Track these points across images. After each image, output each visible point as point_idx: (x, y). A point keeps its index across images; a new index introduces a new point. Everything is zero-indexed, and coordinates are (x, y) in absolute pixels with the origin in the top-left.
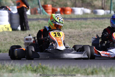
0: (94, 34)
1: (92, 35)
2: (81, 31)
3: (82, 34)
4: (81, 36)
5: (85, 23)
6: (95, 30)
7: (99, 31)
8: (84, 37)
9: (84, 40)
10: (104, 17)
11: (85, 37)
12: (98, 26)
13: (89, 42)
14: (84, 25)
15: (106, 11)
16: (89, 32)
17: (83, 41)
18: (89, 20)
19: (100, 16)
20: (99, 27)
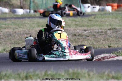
0: (15, 34)
1: (13, 36)
2: (1, 32)
3: (2, 35)
4: (1, 37)
5: (5, 23)
6: (16, 30)
7: (20, 32)
8: (4, 39)
9: (5, 41)
10: (24, 16)
11: (6, 38)
12: (18, 26)
13: (10, 44)
14: (3, 26)
15: (25, 10)
16: (10, 33)
17: (3, 43)
18: (8, 20)
19: (20, 15)
20: (20, 27)
